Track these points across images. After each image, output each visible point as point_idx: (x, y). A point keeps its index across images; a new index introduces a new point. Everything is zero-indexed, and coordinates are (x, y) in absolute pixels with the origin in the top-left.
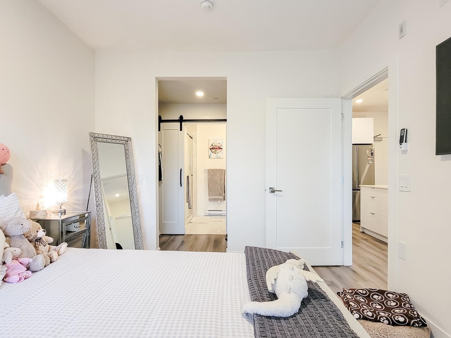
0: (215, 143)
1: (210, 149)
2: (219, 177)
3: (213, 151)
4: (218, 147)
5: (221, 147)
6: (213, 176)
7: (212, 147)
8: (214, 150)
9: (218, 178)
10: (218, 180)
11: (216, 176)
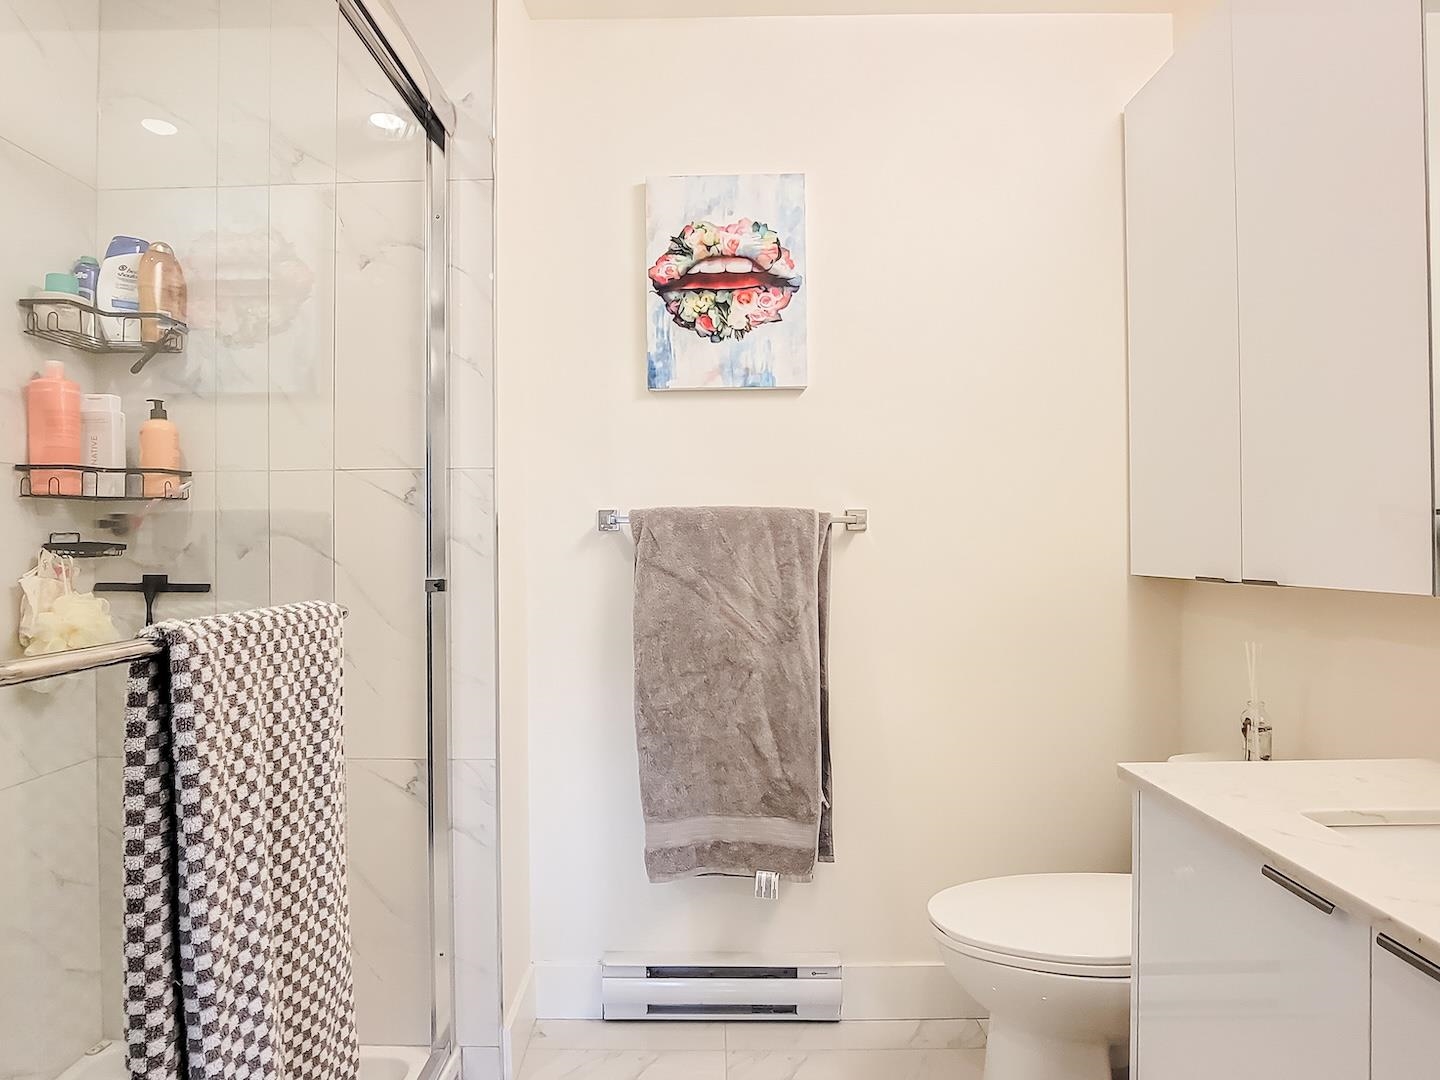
0: (717, 219)
1: (662, 289)
2: (758, 604)
3: (691, 305)
4: (744, 267)
5: (780, 269)
6: (691, 585)
7: (679, 264)
8: (704, 301)
9: (746, 613)
10: (758, 631)
11: (733, 590)
